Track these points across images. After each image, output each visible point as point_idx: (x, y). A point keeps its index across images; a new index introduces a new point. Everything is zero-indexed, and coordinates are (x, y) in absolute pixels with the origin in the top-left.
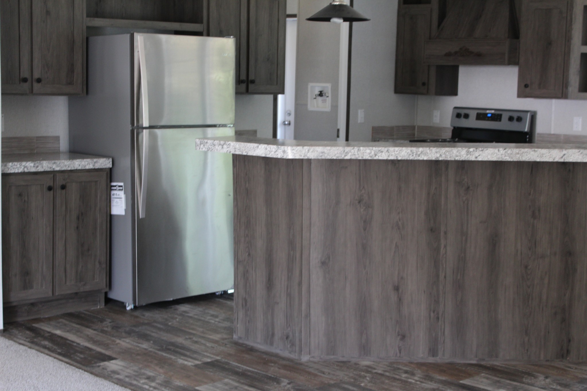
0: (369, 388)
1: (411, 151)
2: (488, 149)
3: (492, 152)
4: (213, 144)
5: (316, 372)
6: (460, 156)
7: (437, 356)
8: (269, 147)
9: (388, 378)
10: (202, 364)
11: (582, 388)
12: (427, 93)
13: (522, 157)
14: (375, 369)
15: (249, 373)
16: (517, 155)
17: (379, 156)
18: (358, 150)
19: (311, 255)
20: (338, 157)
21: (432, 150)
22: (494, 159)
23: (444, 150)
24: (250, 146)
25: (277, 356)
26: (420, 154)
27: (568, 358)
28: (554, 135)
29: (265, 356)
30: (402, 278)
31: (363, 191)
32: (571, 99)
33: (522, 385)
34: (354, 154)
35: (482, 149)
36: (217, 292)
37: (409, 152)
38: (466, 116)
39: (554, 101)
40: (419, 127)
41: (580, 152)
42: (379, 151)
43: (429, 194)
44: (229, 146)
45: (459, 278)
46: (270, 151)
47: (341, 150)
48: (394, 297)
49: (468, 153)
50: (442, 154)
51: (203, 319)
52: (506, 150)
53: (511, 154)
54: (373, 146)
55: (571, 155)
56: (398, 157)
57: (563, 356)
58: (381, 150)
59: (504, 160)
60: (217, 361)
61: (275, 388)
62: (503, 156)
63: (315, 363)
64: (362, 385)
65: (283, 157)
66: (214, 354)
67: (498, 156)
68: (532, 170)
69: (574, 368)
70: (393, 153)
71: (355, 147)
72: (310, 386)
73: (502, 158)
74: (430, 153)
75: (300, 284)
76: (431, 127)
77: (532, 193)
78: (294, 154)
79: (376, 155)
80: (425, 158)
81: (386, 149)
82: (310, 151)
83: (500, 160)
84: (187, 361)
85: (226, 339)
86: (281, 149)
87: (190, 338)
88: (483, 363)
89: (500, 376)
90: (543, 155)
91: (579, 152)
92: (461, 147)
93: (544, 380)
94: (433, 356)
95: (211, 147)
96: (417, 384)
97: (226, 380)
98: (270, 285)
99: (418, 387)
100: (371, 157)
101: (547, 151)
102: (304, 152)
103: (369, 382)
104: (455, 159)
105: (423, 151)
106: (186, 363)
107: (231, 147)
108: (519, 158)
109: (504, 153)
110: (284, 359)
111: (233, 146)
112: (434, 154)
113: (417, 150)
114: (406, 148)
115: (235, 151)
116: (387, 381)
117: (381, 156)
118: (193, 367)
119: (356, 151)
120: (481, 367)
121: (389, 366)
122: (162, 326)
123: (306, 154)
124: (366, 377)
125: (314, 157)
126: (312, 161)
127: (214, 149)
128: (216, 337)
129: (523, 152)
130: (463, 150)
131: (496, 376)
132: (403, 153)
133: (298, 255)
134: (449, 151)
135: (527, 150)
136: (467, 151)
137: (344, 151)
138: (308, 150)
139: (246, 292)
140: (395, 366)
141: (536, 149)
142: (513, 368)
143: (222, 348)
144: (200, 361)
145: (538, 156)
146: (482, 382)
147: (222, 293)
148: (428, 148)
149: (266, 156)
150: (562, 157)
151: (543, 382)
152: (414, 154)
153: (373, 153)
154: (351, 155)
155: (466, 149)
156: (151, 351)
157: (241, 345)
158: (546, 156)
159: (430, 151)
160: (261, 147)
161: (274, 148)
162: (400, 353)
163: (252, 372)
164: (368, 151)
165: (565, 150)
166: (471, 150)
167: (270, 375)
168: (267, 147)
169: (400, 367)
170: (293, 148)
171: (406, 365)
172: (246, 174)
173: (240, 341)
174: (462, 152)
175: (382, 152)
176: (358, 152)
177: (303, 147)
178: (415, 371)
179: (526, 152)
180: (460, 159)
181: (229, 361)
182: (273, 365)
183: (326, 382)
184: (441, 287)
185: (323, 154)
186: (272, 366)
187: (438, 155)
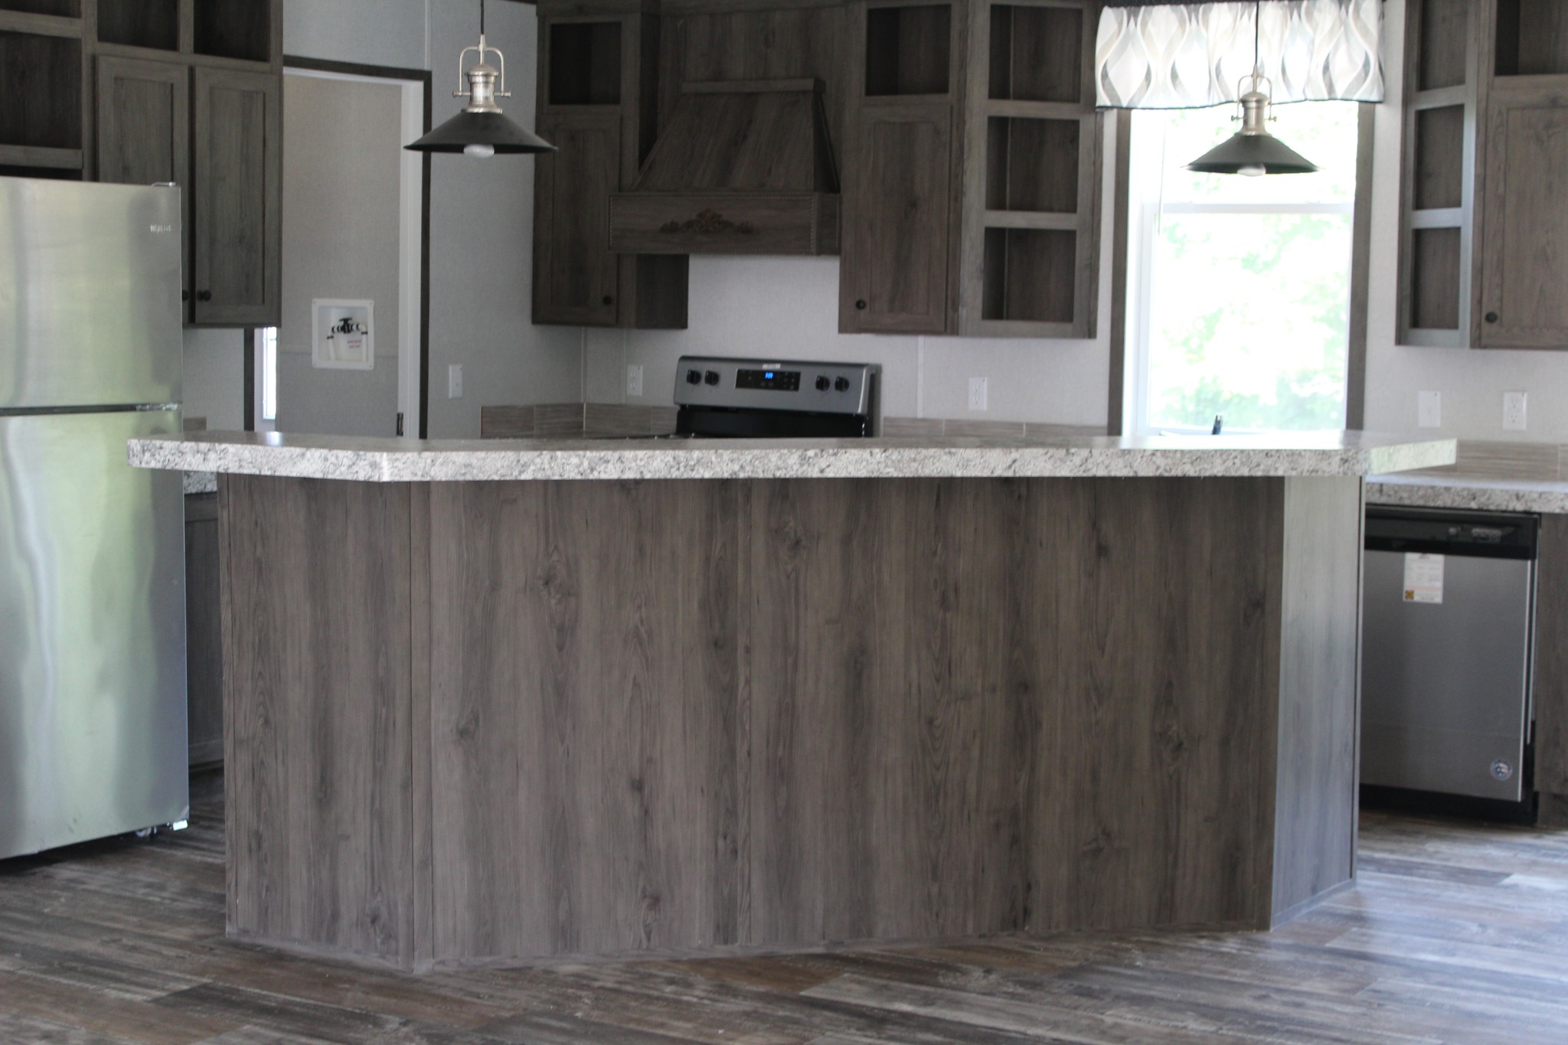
0: (597, 1020)
1: (674, 458)
2: (848, 450)
3: (856, 457)
4: (180, 452)
5: (459, 995)
6: (786, 469)
7: (734, 941)
8: (332, 455)
9: (634, 996)
10: (168, 996)
11: (1071, 988)
12: (616, 322)
13: (922, 468)
14: (595, 980)
15: (298, 1009)
16: (912, 464)
17: (599, 472)
18: (552, 458)
19: (433, 714)
20: (503, 476)
21: (722, 455)
22: (863, 473)
23: (748, 454)
24: (281, 453)
25: (349, 966)
26: (695, 465)
27: (1027, 928)
28: (923, 420)
29: (319, 969)
30: (650, 760)
31: (555, 557)
32: (966, 335)
33: (940, 991)
34: (543, 467)
35: (836, 450)
36: (141, 830)
37: (668, 461)
38: (713, 378)
39: (921, 340)
40: (591, 406)
41: (1049, 455)
42: (601, 459)
43: (708, 559)
44: (222, 455)
45: (780, 753)
46: (335, 465)
47: (511, 459)
48: (631, 809)
49: (804, 460)
50: (744, 464)
51: (128, 894)
52: (887, 454)
53: (899, 461)
54: (586, 448)
55: (1030, 462)
56: (645, 473)
57: (1015, 924)
58: (605, 458)
59: (884, 476)
60: (205, 986)
61: (375, 1036)
62: (882, 466)
63: (449, 976)
64: (579, 1014)
65: (371, 477)
66: (190, 973)
67: (870, 467)
68: (938, 499)
69: (1042, 949)
70: (633, 464)
71: (545, 452)
72: (456, 1026)
73: (879, 469)
74: (719, 463)
75: (407, 785)
76: (621, 406)
77: (939, 552)
78: (399, 470)
79: (592, 470)
80: (707, 475)
81: (617, 454)
82: (437, 463)
83: (875, 475)
84: (128, 991)
85: (206, 937)
86: (365, 460)
87: (114, 941)
88: (838, 951)
89: (888, 975)
90: (969, 463)
91: (1046, 453)
92: (789, 447)
93: (984, 977)
94: (726, 942)
95: (172, 458)
96: (705, 1005)
97: (247, 1027)
98: (325, 792)
99: (708, 1011)
100: (582, 474)
101: (977, 453)
102: (422, 465)
103: (593, 1009)
104: (774, 475)
105: (702, 458)
106: (128, 996)
107: (230, 457)
108: (917, 469)
109: (882, 460)
110: (370, 972)
111: (234, 455)
112: (727, 464)
113: (688, 455)
114: (663, 452)
115: (240, 466)
116: (633, 1004)
117: (605, 472)
118: (150, 1005)
119: (546, 461)
120: (838, 962)
121: (625, 972)
122: (28, 918)
123: (427, 469)
124: (580, 997)
125: (446, 475)
126: (432, 488)
127: (183, 463)
128: (182, 934)
129: (925, 457)
130: (792, 454)
131: (875, 976)
132: (655, 464)
133: (400, 716)
134: (762, 457)
135: (935, 452)
136: (800, 456)
137: (519, 461)
138: (432, 461)
139: (259, 816)
140: (641, 969)
141: (953, 450)
142: (909, 957)
143: (204, 958)
144: (163, 989)
145: (958, 465)
146: (849, 990)
147: (155, 831)
148: (713, 452)
149: (325, 477)
150: (1010, 467)
151: (984, 982)
152: (682, 465)
153: (586, 464)
154: (534, 470)
155: (799, 453)
156: (26, 977)
157: (252, 948)
158: (974, 465)
159: (716, 458)
160: (312, 456)
161: (347, 457)
162: (649, 939)
163: (304, 1005)
164: (575, 460)
165: (1017, 451)
166: (811, 453)
167: (349, 1009)
168: (329, 456)
169: (654, 971)
170: (395, 457)
171: (665, 967)
172: (256, 524)
173: (246, 940)
174: (789, 458)
175: (608, 462)
176: (550, 463)
177: (419, 454)
178: (691, 979)
179: (931, 457)
180: (785, 474)
181: (235, 986)
182: (347, 986)
183: (493, 1015)
184: (740, 777)
185: (469, 468)
186: (348, 990)
187: (736, 467)
